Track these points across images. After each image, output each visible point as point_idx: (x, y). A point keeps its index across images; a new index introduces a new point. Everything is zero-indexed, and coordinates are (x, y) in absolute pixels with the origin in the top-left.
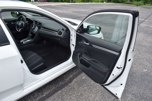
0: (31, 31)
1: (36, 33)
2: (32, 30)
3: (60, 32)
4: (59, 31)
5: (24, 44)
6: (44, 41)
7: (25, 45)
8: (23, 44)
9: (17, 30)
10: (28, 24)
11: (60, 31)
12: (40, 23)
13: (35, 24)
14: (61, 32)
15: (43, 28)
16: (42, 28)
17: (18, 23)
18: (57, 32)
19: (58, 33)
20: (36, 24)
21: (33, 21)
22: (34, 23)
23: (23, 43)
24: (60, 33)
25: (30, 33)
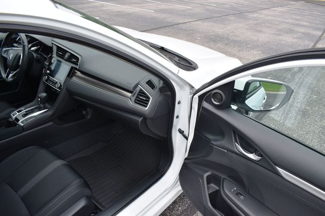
0: (47, 81)
1: (60, 88)
2: (48, 78)
3: (141, 93)
4: (138, 89)
5: (23, 127)
6: (86, 110)
7: (23, 129)
8: (19, 125)
9: (4, 75)
10: (35, 55)
11: (141, 90)
12: (72, 56)
13: (57, 56)
14: (144, 93)
15: (82, 72)
16: (79, 73)
17: (5, 52)
18: (129, 95)
19: (133, 99)
20: (62, 57)
21: (51, 48)
22: (54, 55)
23: (20, 123)
24: (142, 99)
25: (41, 87)
